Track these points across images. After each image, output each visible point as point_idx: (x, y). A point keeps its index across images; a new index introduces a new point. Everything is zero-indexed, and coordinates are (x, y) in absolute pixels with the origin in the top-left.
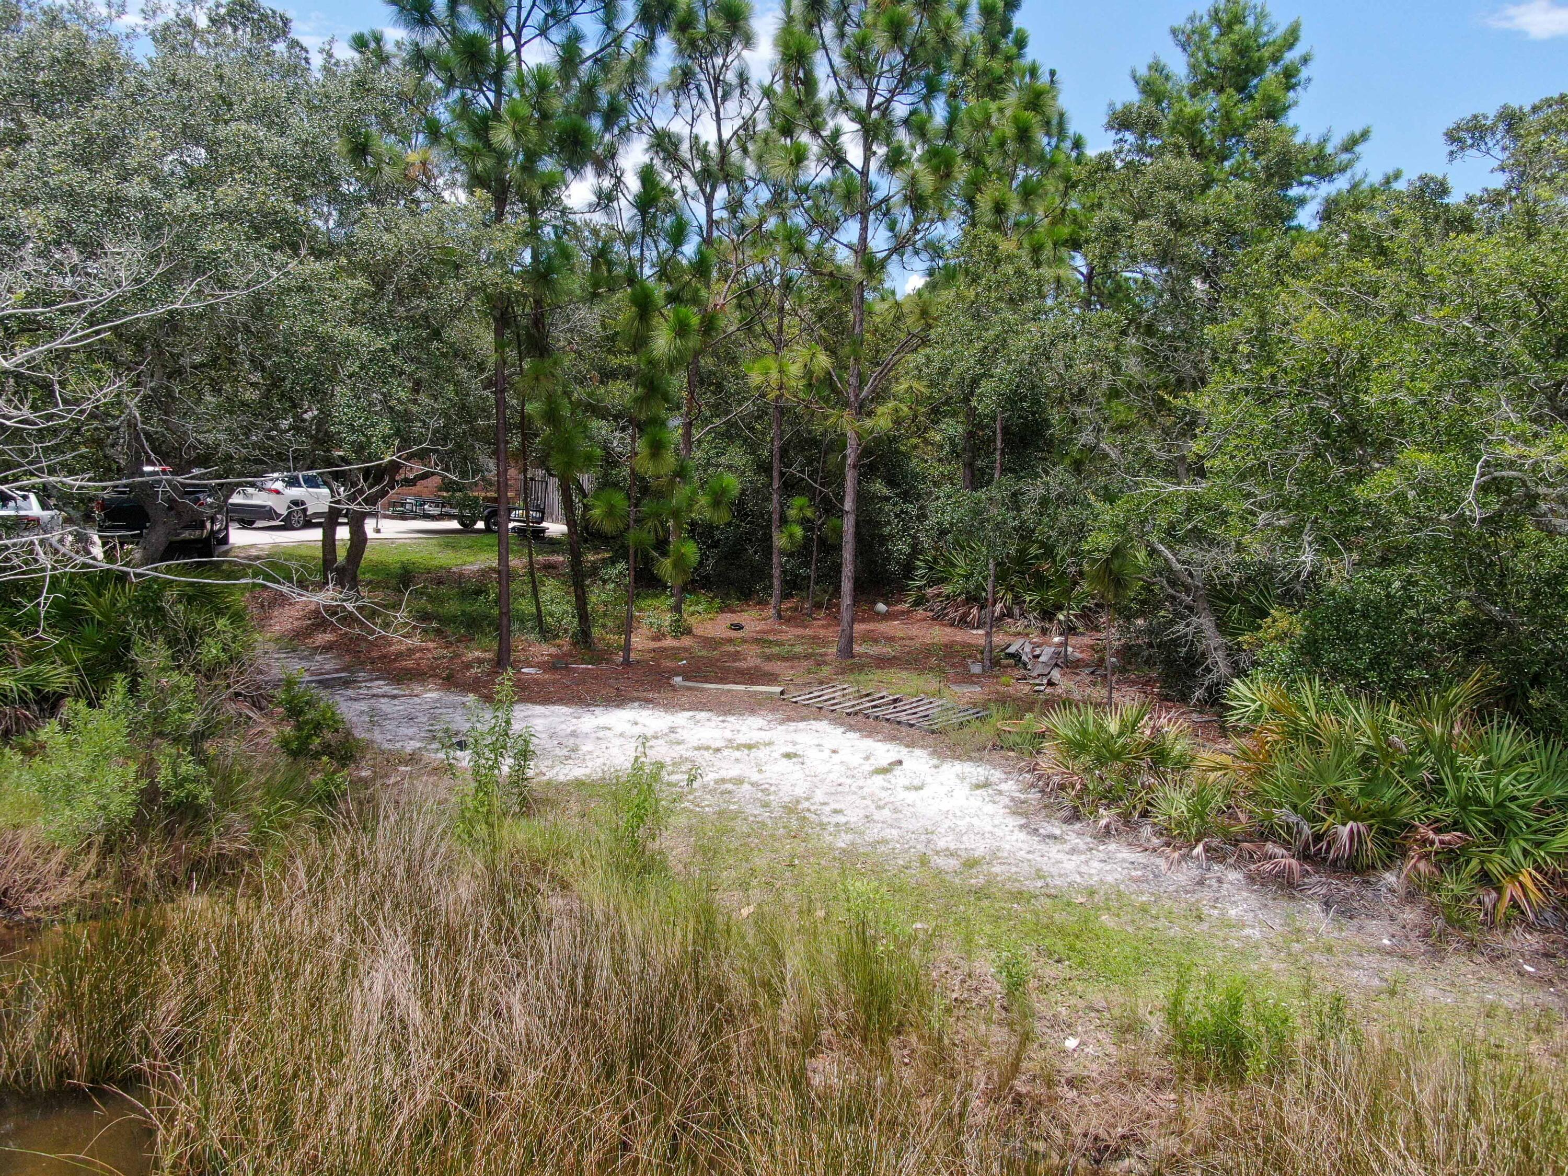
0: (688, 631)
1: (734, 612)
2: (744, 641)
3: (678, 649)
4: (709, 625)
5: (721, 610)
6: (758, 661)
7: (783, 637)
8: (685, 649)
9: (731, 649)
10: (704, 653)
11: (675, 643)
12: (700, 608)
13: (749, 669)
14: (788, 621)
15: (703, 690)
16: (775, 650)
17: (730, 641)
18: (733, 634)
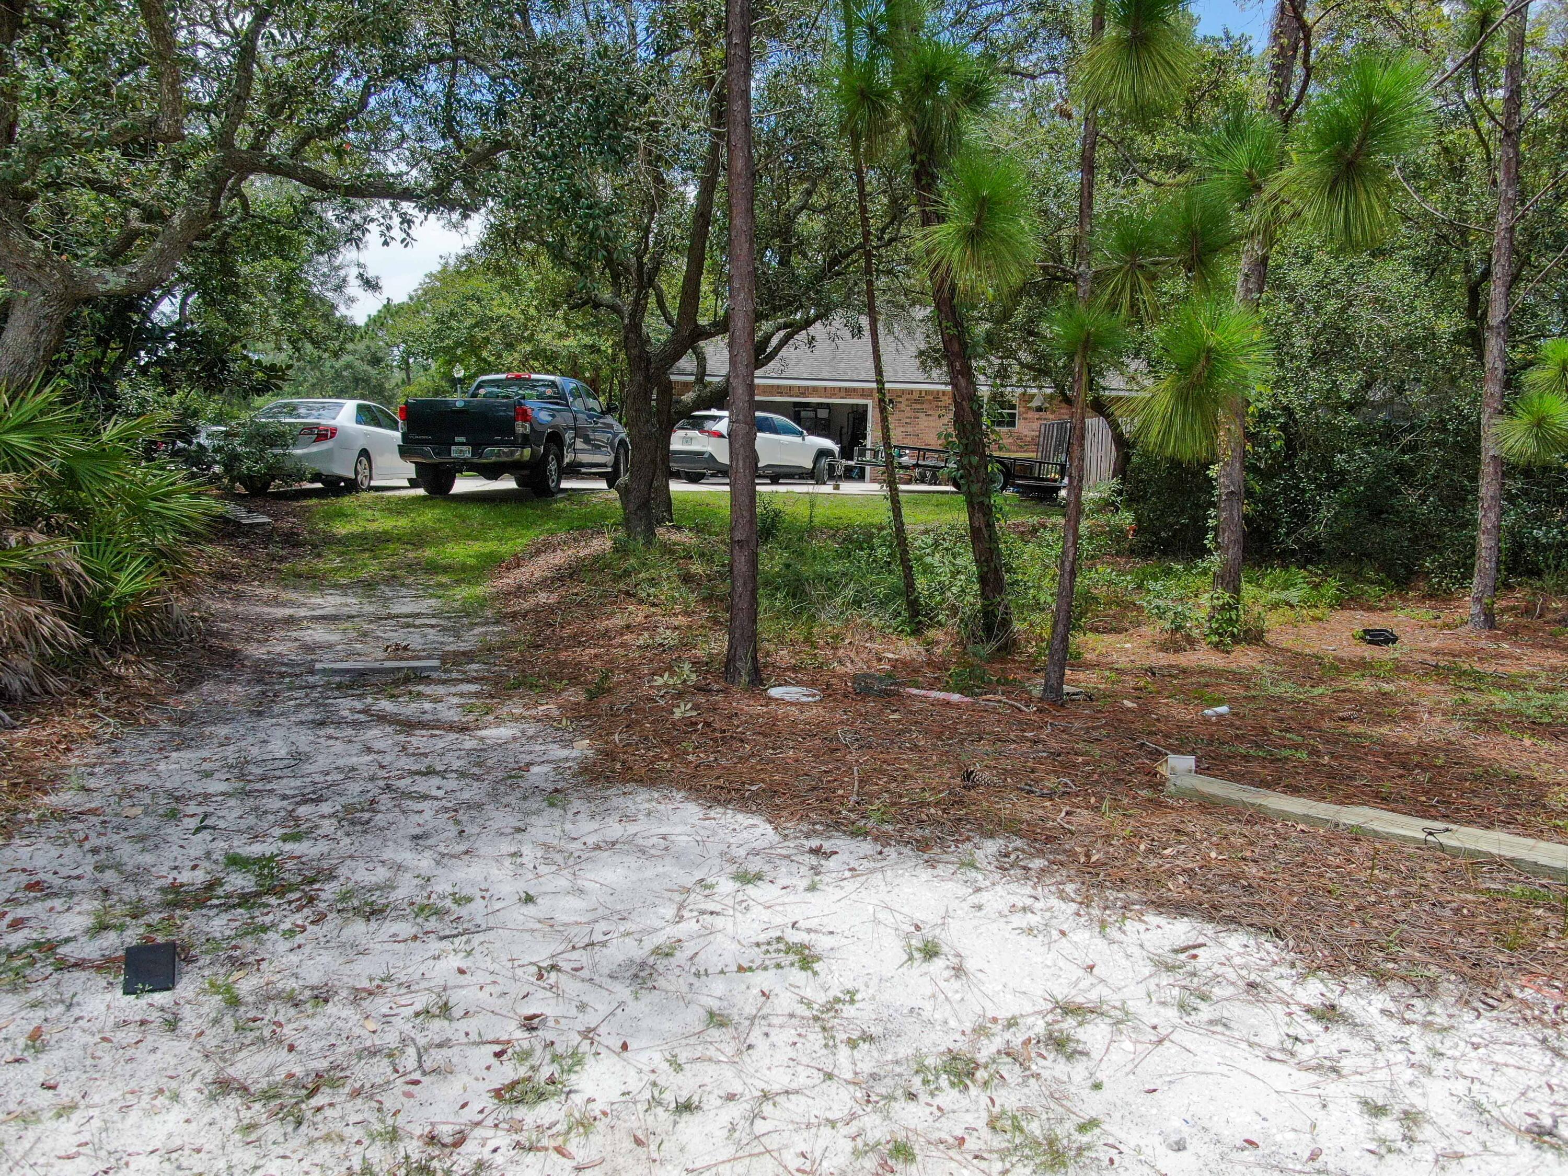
0: (1254, 637)
1: (1371, 609)
2: (1401, 669)
3: (1217, 673)
4: (1311, 631)
5: (1341, 603)
6: (1454, 729)
7: (1510, 668)
8: (1237, 677)
9: (1366, 685)
10: (1286, 689)
11: (1216, 660)
12: (1293, 595)
13: (1421, 750)
14: (1513, 632)
15: (1259, 816)
16: (1502, 700)
17: (1362, 665)
18: (1369, 652)
